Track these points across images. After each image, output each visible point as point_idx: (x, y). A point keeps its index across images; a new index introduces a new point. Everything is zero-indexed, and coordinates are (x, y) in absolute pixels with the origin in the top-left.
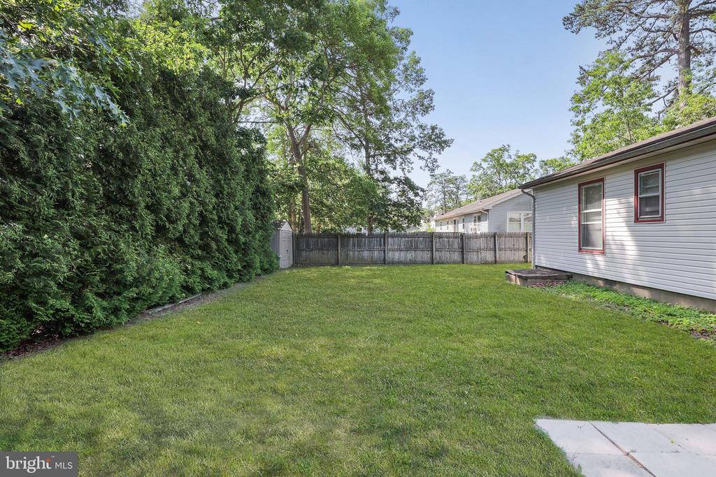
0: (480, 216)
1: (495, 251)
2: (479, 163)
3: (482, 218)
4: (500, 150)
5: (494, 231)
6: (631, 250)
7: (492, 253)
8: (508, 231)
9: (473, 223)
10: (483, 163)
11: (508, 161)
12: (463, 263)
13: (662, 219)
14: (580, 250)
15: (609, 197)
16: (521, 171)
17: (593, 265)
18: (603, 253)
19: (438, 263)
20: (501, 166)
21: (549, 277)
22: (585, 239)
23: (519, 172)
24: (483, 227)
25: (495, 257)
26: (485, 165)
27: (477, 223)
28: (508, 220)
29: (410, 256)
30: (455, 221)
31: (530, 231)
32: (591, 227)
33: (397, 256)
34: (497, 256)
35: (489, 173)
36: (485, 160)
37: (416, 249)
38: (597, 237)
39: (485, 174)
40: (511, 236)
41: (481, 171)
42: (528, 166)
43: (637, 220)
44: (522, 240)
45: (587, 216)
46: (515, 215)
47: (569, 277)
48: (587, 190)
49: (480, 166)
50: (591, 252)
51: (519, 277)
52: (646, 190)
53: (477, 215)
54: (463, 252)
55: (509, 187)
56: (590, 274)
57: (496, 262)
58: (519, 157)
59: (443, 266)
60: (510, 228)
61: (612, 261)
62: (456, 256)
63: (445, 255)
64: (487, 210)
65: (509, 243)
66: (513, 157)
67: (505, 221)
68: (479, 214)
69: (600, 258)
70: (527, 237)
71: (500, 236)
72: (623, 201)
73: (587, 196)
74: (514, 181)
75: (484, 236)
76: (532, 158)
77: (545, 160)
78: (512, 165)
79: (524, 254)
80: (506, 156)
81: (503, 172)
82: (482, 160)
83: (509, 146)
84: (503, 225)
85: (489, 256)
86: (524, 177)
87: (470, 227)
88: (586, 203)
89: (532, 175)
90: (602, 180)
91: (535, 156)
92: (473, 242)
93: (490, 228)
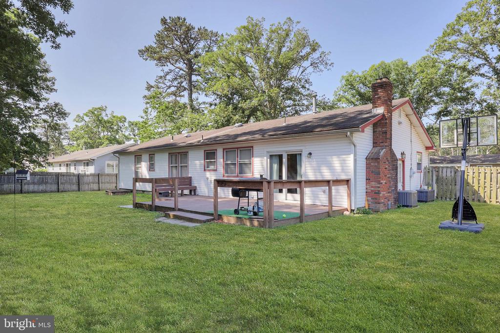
0: (87, 163)
1: (99, 183)
2: (81, 116)
3: (90, 164)
4: (99, 108)
5: (97, 172)
7: (97, 185)
8: (106, 172)
9: (83, 167)
10: (85, 117)
11: (106, 118)
12: (79, 191)
13: (154, 170)
15: (143, 162)
16: (115, 128)
19: (62, 191)
20: (100, 122)
21: (124, 192)
23: (113, 128)
24: (91, 170)
25: (99, 187)
26: (87, 119)
28: (106, 165)
29: (41, 187)
30: (67, 164)
31: (117, 173)
32: (139, 172)
33: (31, 187)
35: (90, 125)
36: (87, 115)
37: (46, 183)
38: (140, 176)
39: (88, 126)
40: (108, 175)
41: (83, 123)
42: (121, 124)
43: (149, 170)
44: (114, 178)
45: (137, 168)
46: (111, 163)
47: (132, 191)
48: (137, 158)
49: (83, 119)
51: (112, 192)
52: (151, 161)
53: (86, 162)
54: (79, 184)
55: (107, 139)
56: (138, 189)
57: (99, 190)
58: (114, 117)
59: (68, 193)
60: (108, 171)
62: (75, 187)
63: (67, 187)
64: (94, 160)
65: (107, 179)
66: (109, 116)
67: (104, 167)
68: (87, 161)
70: (117, 176)
71: (102, 175)
72: (146, 163)
73: (137, 160)
74: (109, 134)
75: (91, 175)
76: (123, 119)
77: (132, 121)
78: (109, 122)
79: (116, 185)
80: (104, 114)
81: (102, 127)
82: (84, 114)
83: (106, 107)
84: (103, 169)
85: (95, 187)
86: (117, 132)
87: (81, 169)
88: (137, 163)
89: (124, 130)
90: (141, 155)
91: (125, 118)
92: (86, 179)
93: (95, 170)
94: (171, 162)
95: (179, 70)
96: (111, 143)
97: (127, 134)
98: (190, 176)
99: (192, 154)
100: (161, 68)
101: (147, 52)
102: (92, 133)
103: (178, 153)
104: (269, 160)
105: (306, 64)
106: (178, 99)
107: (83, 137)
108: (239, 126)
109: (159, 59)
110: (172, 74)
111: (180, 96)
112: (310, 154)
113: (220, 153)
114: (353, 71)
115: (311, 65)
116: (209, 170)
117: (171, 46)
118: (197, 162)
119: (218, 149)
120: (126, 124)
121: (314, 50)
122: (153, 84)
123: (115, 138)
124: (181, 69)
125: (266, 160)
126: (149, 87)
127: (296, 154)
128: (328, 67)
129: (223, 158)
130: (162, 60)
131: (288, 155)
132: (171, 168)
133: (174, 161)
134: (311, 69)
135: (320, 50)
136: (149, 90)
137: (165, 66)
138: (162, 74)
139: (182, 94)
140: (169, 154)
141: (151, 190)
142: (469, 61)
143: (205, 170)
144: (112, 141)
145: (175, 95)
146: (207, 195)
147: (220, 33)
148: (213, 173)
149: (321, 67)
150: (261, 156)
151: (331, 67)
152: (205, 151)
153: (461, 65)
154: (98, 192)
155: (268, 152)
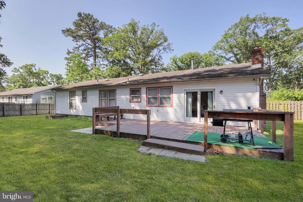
0: (27, 96)
1: (37, 110)
4: (30, 65)
5: (35, 103)
6: (81, 108)
9: (22, 99)
10: (20, 69)
11: (35, 71)
12: (21, 115)
13: (86, 102)
14: (70, 108)
15: (77, 96)
16: (41, 77)
17: (73, 112)
18: (75, 109)
19: (7, 116)
20: (31, 73)
21: (61, 116)
22: (71, 106)
23: (40, 77)
24: (29, 101)
25: (37, 112)
26: (21, 71)
27: (25, 99)
30: (9, 97)
32: (72, 103)
34: (38, 112)
35: (23, 74)
36: (21, 68)
38: (74, 105)
39: (22, 75)
40: (43, 104)
41: (19, 73)
42: (45, 75)
43: (82, 102)
44: (48, 107)
45: (71, 100)
46: (44, 97)
47: (67, 116)
48: (71, 93)
49: (18, 70)
50: (72, 109)
51: (52, 117)
52: (84, 95)
53: (25, 96)
54: (21, 111)
55: (36, 83)
56: (72, 114)
57: (37, 114)
58: (40, 70)
60: (42, 102)
61: (77, 111)
62: (18, 113)
63: (11, 113)
64: (32, 94)
65: (43, 107)
66: (37, 70)
67: (40, 99)
69: (74, 110)
70: (50, 105)
71: (39, 105)
72: (79, 97)
73: (71, 95)
74: (37, 80)
75: (30, 104)
76: (47, 72)
77: (52, 74)
78: (36, 73)
79: (49, 111)
80: (33, 69)
81: (32, 76)
82: (20, 68)
83: (35, 65)
84: (39, 100)
85: (34, 112)
86: (42, 79)
87: (21, 101)
88: (71, 97)
89: (47, 79)
90: (75, 92)
91: (48, 72)
92: (26, 107)
93: (33, 101)
94: (100, 96)
95: (88, 44)
96: (39, 86)
97: (49, 81)
98: (117, 105)
99: (118, 91)
100: (76, 43)
101: (67, 32)
102: (25, 79)
103: (108, 90)
104: (186, 95)
105: (161, 48)
106: (86, 61)
107: (19, 81)
108: (142, 76)
109: (74, 37)
110: (84, 46)
111: (87, 60)
112: (221, 91)
113: (144, 90)
114: (176, 56)
115: (163, 49)
116: (134, 102)
117: (84, 30)
118: (123, 97)
119: (142, 88)
120: (49, 75)
121: (165, 41)
122: (71, 51)
123: (41, 83)
124: (89, 44)
125: (183, 96)
126: (69, 53)
127: (208, 92)
128: (171, 51)
129: (147, 94)
130: (76, 38)
131: (201, 92)
132: (100, 100)
133: (103, 96)
134: (162, 51)
135: (168, 42)
136: (69, 55)
137: (78, 42)
138: (77, 46)
139: (89, 59)
140: (99, 91)
141: (92, 116)
142: (227, 55)
143: (130, 102)
144: (39, 84)
145: (84, 59)
146: (133, 119)
147: (113, 27)
148: (136, 104)
149: (168, 51)
150: (179, 93)
151: (172, 51)
152: (130, 89)
153: (224, 56)
154: (36, 116)
155: (185, 90)
